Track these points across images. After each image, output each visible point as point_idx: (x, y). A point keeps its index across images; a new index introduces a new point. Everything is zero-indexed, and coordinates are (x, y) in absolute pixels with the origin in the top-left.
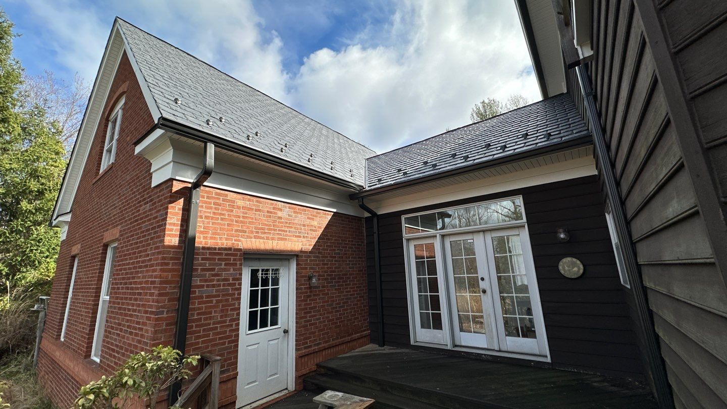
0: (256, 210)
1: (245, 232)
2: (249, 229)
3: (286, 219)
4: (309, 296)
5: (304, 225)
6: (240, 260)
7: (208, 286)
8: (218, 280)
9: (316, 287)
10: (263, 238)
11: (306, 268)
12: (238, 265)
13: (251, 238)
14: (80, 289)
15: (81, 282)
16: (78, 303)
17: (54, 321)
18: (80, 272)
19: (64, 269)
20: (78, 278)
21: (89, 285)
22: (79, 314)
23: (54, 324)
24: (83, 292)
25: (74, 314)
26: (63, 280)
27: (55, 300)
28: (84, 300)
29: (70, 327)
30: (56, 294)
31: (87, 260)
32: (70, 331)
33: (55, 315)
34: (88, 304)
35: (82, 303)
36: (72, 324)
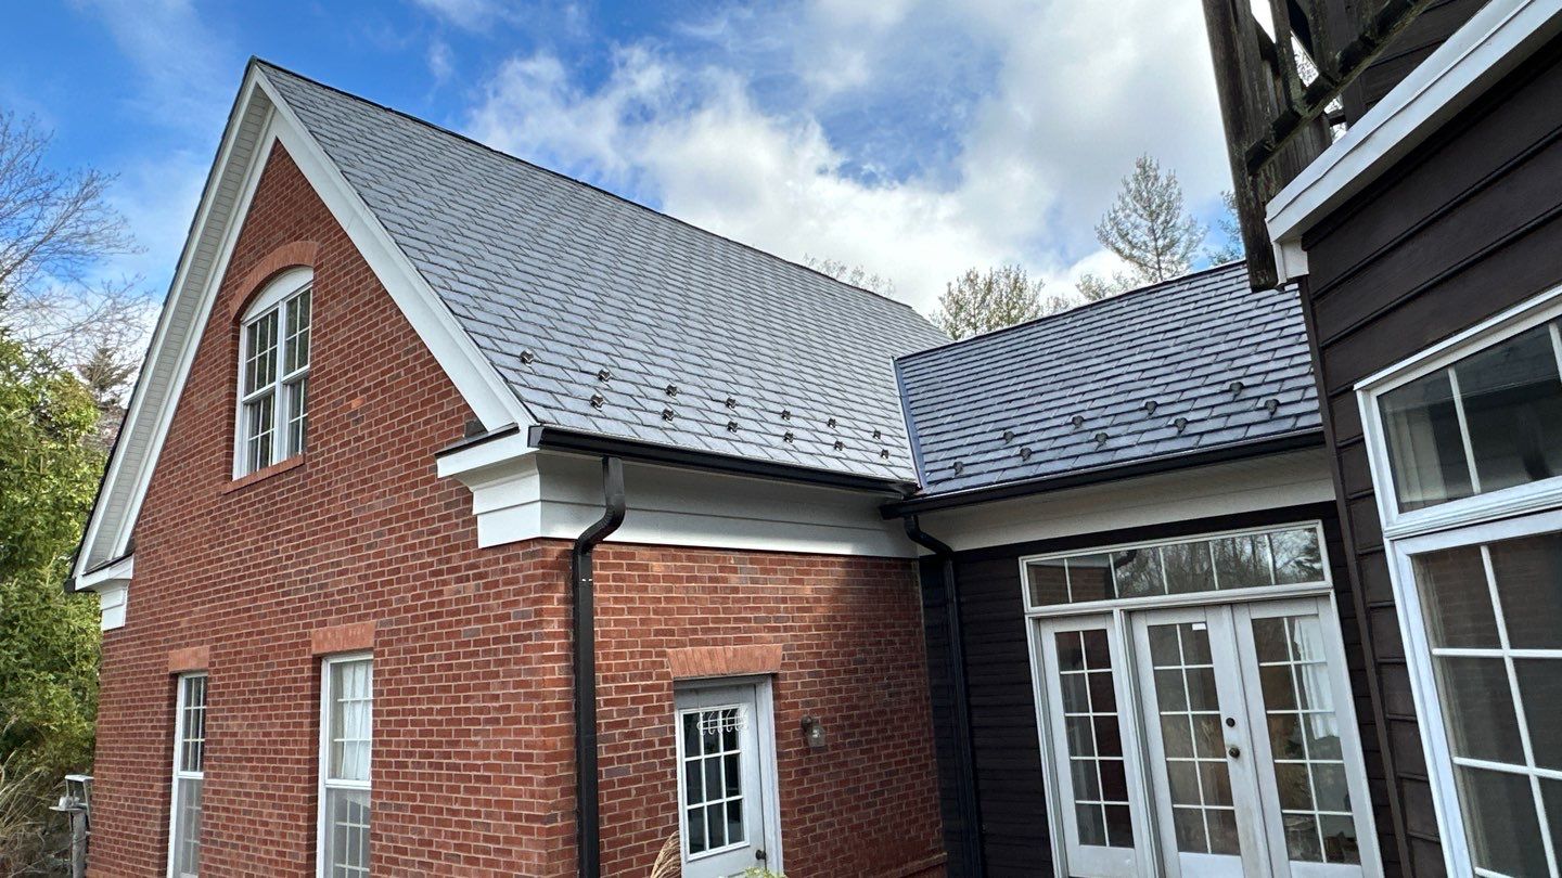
0: (690, 579)
2: (679, 624)
3: (746, 590)
4: (806, 772)
5: (784, 600)
6: (669, 698)
7: (620, 760)
8: (636, 746)
9: (818, 750)
10: (705, 643)
11: (795, 705)
12: (667, 709)
13: (685, 646)
14: (239, 760)
15: (240, 742)
16: (238, 794)
17: (136, 838)
18: (226, 718)
19: (143, 707)
20: (224, 734)
21: (276, 752)
22: (252, 822)
23: (139, 846)
24: (253, 769)
25: (230, 819)
26: (149, 735)
27: (121, 784)
28: (264, 787)
29: (220, 852)
30: (120, 770)
31: (252, 692)
32: (223, 862)
33: (137, 823)
34: (285, 798)
35: (259, 796)
36: (224, 844)
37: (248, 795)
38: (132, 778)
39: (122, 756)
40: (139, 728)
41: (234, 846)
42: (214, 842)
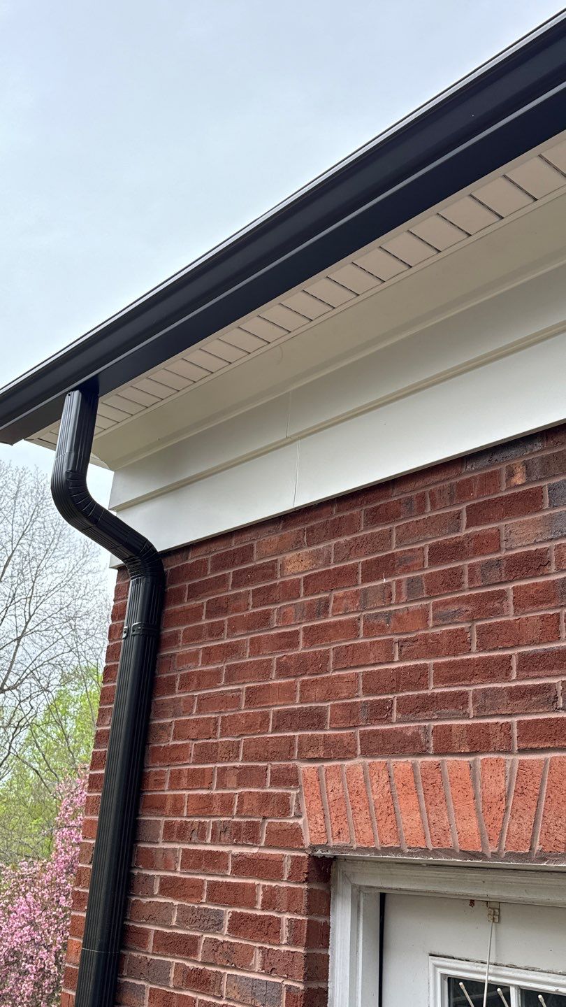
1: (314, 719)
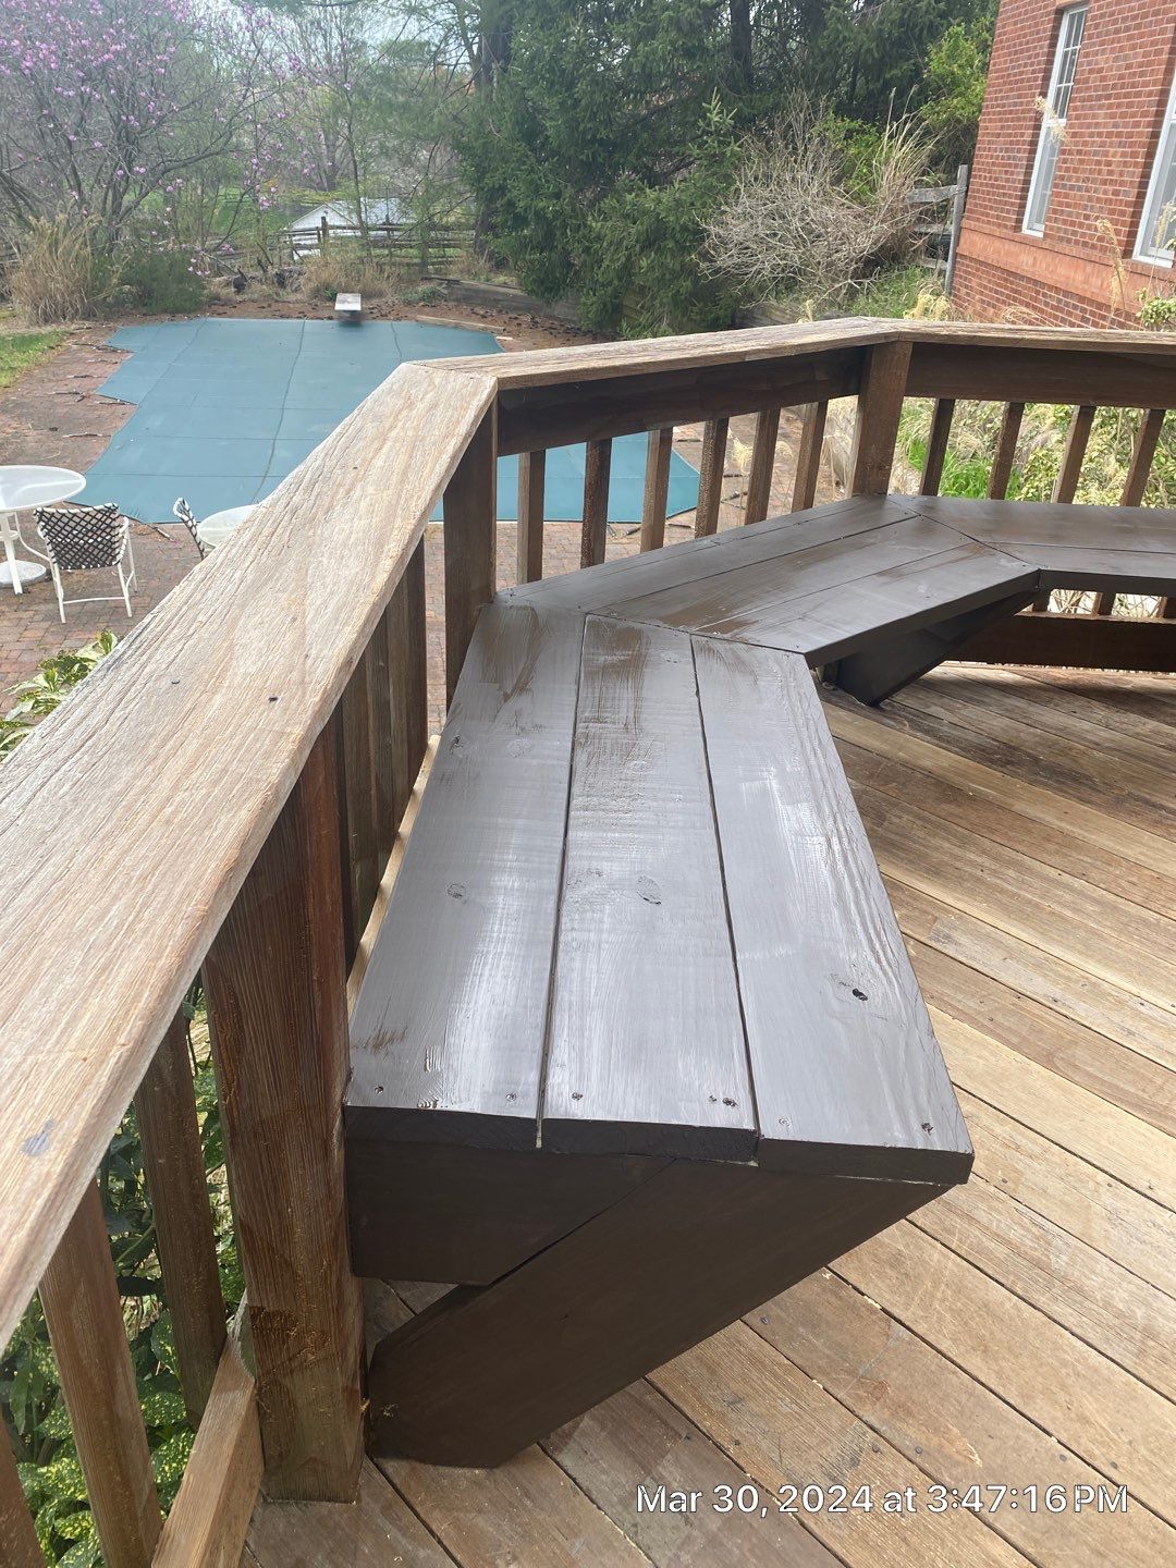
14: (1099, 98)
15: (1103, 79)
16: (1091, 135)
17: (1003, 187)
18: (1096, 53)
19: (1028, 50)
20: (1091, 71)
21: (1133, 85)
22: (1098, 163)
23: (1004, 194)
24: (1110, 106)
25: (1082, 162)
26: (1029, 80)
27: (999, 135)
28: (1115, 126)
29: (1067, 196)
30: (1001, 120)
31: (1124, 20)
32: (1068, 205)
33: (1006, 172)
34: (1130, 135)
35: (1109, 135)
36: (1072, 188)
37: (1100, 135)
38: (1009, 127)
39: (1004, 106)
40: (1021, 73)
41: (1080, 188)
42: (1064, 186)
